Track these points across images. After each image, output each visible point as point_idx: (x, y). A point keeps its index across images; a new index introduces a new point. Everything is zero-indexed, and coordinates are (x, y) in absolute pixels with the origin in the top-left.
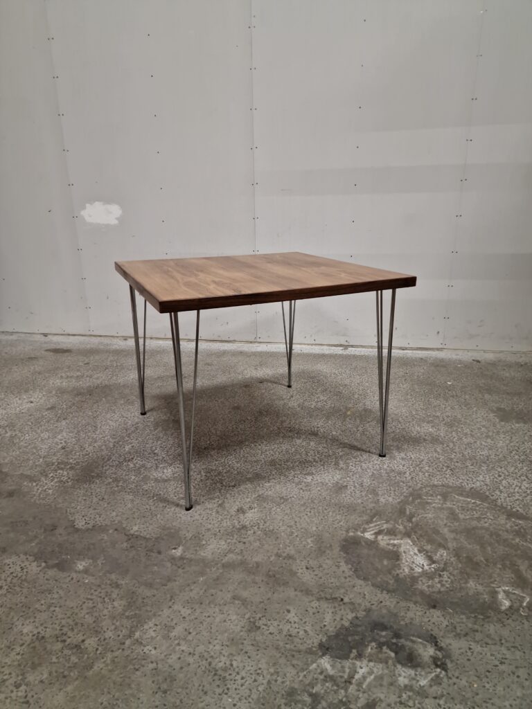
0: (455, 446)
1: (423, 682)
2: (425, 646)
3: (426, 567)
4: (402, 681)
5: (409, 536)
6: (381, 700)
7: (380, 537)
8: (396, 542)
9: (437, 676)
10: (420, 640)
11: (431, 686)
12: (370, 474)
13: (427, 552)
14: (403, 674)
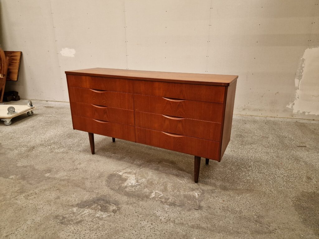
1: (104, 216)
2: (113, 206)
3: (134, 184)
4: (97, 215)
5: (135, 174)
6: (86, 220)
7: (124, 174)
8: (129, 176)
9: (110, 215)
10: (113, 204)
11: (106, 217)
13: (138, 179)
14: (99, 213)
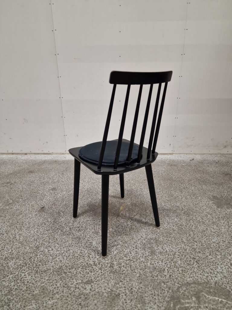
0: (194, 234)
12: (138, 275)
